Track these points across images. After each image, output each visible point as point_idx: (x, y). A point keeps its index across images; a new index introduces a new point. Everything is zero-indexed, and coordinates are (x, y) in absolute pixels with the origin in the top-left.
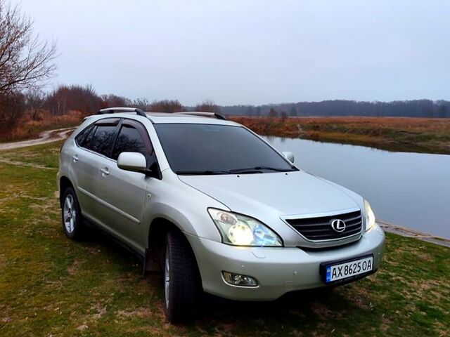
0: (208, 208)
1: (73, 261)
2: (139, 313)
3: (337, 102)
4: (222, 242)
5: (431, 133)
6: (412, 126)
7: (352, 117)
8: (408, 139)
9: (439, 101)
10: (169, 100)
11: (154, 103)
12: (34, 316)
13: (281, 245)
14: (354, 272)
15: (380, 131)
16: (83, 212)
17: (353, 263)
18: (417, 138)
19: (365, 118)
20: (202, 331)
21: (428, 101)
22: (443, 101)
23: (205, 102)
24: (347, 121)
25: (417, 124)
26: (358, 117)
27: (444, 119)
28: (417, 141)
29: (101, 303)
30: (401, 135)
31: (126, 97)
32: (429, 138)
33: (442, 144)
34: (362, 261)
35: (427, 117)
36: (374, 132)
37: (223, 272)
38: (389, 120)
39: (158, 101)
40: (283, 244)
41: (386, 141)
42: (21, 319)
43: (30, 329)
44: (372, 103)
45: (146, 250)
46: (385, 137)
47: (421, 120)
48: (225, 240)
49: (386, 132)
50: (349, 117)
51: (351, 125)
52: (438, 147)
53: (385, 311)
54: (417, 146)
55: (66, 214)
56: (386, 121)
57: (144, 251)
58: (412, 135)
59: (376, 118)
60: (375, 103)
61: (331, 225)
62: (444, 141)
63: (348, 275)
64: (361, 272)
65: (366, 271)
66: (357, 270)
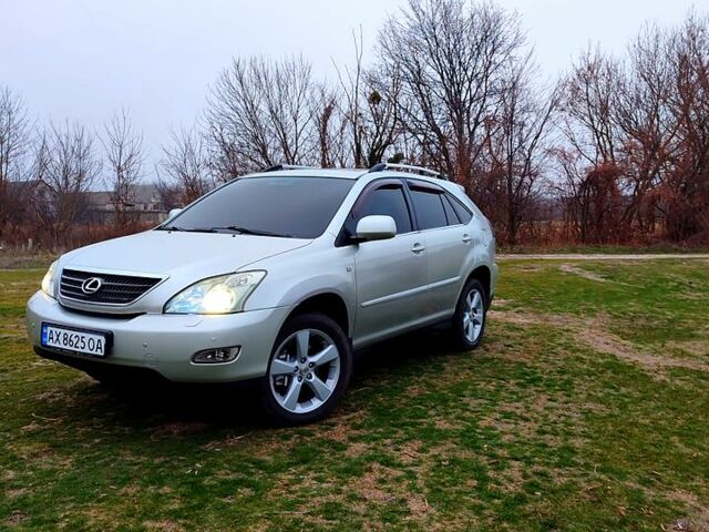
14: (75, 346)
17: (75, 333)
34: (88, 336)
63: (68, 347)
64: (86, 350)
65: (94, 352)
66: (80, 344)
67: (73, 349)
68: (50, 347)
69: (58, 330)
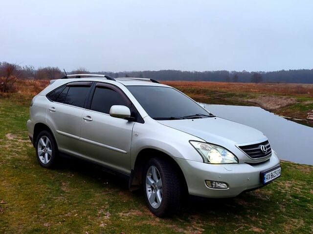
0: (190, 141)
1: (61, 183)
2: (134, 214)
3: (169, 71)
4: (204, 162)
5: (232, 92)
6: (220, 88)
7: (180, 81)
8: (219, 96)
9: (232, 72)
10: (51, 67)
11: (39, 70)
12: (64, 221)
13: (237, 162)
14: (274, 177)
15: (202, 91)
16: (60, 148)
17: (274, 171)
18: (224, 95)
19: (188, 82)
20: (182, 221)
21: (226, 71)
22: (235, 72)
23: (79, 69)
24: (177, 84)
25: (221, 86)
26: (184, 82)
27: (237, 83)
28: (225, 97)
29: (103, 209)
30: (215, 93)
31: (17, 64)
32: (232, 95)
33: (240, 99)
34: (277, 170)
35: (227, 82)
36: (198, 91)
37: (206, 181)
38: (203, 83)
39: (42, 68)
40: (238, 161)
41: (205, 97)
42: (56, 223)
43: (69, 229)
44: (192, 72)
45: (132, 171)
46: (205, 95)
47: (224, 84)
48: (206, 161)
49: (205, 92)
50: (177, 81)
51: (182, 87)
52: (237, 101)
53: (277, 200)
54: (224, 100)
55: (40, 150)
56: (202, 84)
57: (129, 172)
58: (222, 93)
59: (195, 82)
60: (194, 72)
61: (260, 149)
62: (241, 97)
63: (272, 179)
68: (267, 183)
69: (269, 174)
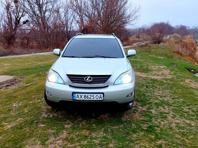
13: (63, 83)
14: (90, 98)
17: (89, 95)
34: (95, 95)
61: (84, 79)
63: (86, 99)
64: (95, 99)
65: (98, 99)
66: (92, 97)
67: (89, 99)
68: (77, 100)
69: (81, 95)
